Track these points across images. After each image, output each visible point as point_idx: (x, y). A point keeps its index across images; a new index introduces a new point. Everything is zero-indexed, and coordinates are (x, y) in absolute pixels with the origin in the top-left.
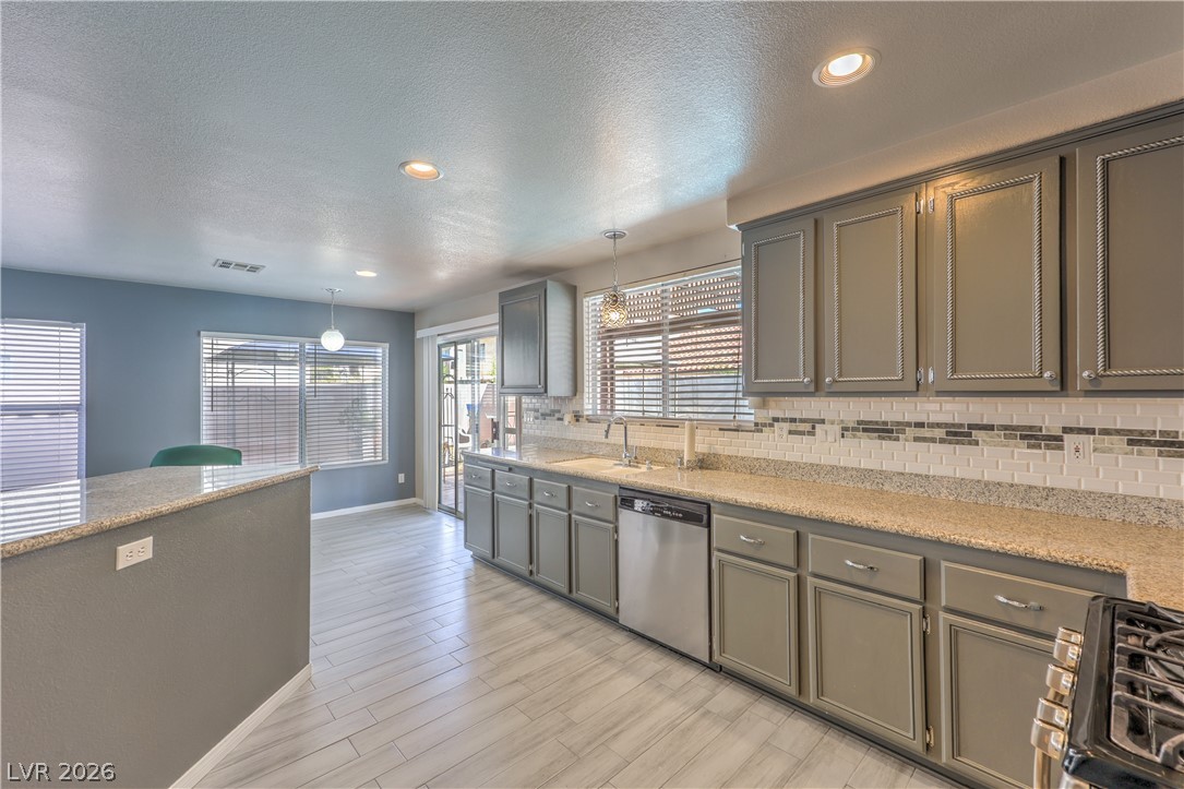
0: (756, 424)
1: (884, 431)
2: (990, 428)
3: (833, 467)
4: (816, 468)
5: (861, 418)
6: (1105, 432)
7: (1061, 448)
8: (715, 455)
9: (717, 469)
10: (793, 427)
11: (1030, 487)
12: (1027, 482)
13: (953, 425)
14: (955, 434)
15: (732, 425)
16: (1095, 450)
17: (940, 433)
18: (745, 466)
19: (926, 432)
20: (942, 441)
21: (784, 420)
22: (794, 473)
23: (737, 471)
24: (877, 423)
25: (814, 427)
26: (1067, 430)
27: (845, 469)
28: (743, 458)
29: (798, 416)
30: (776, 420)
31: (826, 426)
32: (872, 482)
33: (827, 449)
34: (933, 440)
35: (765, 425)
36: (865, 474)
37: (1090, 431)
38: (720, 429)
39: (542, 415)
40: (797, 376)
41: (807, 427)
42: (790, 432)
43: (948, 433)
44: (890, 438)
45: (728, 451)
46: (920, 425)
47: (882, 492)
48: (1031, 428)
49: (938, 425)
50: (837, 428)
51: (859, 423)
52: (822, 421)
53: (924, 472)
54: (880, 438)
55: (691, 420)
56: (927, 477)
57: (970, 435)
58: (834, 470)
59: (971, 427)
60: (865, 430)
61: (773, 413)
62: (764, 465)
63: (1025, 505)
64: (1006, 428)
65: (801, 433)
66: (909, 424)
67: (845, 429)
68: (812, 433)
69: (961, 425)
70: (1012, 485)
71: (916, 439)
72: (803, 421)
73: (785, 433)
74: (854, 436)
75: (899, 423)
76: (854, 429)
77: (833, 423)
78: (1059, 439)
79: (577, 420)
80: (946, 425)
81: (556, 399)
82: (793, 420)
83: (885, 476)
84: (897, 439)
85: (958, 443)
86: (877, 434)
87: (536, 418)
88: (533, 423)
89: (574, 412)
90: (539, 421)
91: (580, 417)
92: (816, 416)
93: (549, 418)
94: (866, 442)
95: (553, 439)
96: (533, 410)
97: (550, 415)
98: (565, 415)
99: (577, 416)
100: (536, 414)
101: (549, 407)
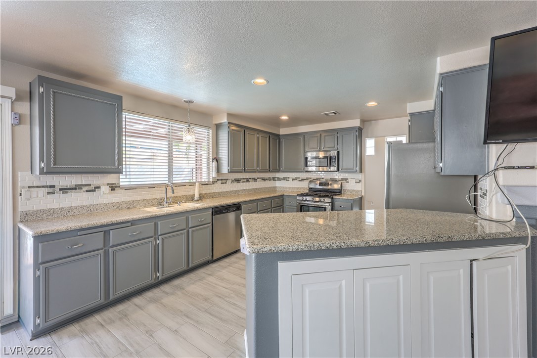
0: (213, 182)
1: (238, 181)
2: (251, 179)
3: (230, 191)
4: (227, 192)
5: (235, 178)
11: (255, 189)
15: (206, 182)
16: (259, 181)
17: (245, 180)
21: (220, 180)
22: (223, 195)
23: (208, 198)
25: (226, 181)
27: (233, 191)
28: (210, 193)
29: (223, 178)
30: (218, 180)
33: (230, 187)
34: (245, 182)
35: (215, 182)
36: (236, 191)
37: (259, 178)
38: (202, 185)
39: (60, 189)
42: (221, 183)
45: (204, 192)
46: (243, 179)
47: (238, 195)
50: (231, 181)
52: (228, 179)
53: (244, 189)
54: (238, 183)
60: (235, 181)
61: (217, 178)
65: (224, 183)
68: (226, 183)
69: (248, 178)
70: (253, 189)
71: (243, 182)
72: (224, 180)
74: (234, 183)
75: (241, 179)
78: (257, 180)
79: (114, 190)
82: (222, 180)
83: (239, 191)
84: (240, 182)
87: (49, 193)
88: (44, 198)
89: (108, 184)
90: (56, 195)
91: (116, 187)
92: (226, 178)
93: (74, 191)
94: (236, 184)
95: (82, 207)
96: (43, 187)
97: (75, 189)
98: (99, 187)
99: (113, 187)
100: (51, 190)
101: (73, 183)
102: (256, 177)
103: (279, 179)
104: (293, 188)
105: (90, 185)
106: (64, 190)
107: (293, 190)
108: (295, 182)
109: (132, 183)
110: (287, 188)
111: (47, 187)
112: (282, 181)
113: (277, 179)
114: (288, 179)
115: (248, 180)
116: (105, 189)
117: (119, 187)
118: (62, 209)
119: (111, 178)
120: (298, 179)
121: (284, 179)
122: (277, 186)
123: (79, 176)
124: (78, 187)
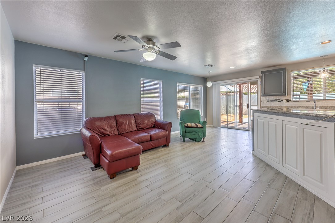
87: (268, 102)
88: (266, 103)
89: (286, 100)
90: (270, 102)
93: (274, 101)
98: (283, 101)
99: (288, 101)
100: (268, 101)
101: (274, 99)
105: (279, 100)
106: (272, 101)
111: (267, 100)
116: (285, 101)
117: (291, 100)
118: (271, 107)
119: (287, 98)
123: (276, 96)
124: (276, 100)
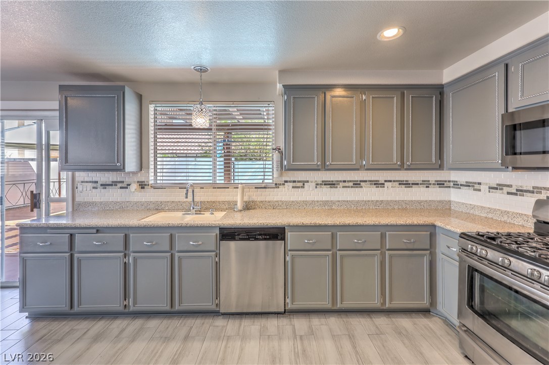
0: (276, 184)
1: (332, 184)
2: (366, 181)
3: (312, 201)
4: (305, 203)
5: (324, 180)
6: (394, 181)
7: (384, 187)
8: (253, 202)
9: (254, 209)
10: (294, 184)
11: (377, 201)
12: (376, 199)
13: (355, 181)
14: (356, 184)
15: (263, 185)
16: (392, 187)
17: (351, 184)
18: (270, 205)
19: (346, 184)
20: (352, 187)
21: (290, 182)
22: (295, 206)
23: (266, 208)
24: (329, 181)
25: (304, 184)
26: (386, 181)
27: (318, 201)
28: (269, 202)
29: (296, 180)
30: (286, 182)
31: (309, 184)
32: (327, 205)
33: (311, 194)
34: (349, 187)
35: (280, 184)
36: (325, 203)
37: (390, 181)
38: (256, 188)
39: (102, 185)
40: (313, 161)
41: (300, 184)
42: (293, 187)
43: (354, 184)
44: (334, 187)
45: (259, 199)
46: (344, 181)
47: (332, 209)
48: (377, 181)
49: (351, 181)
50: (314, 184)
51: (323, 182)
52: (308, 182)
53: (346, 200)
54: (331, 187)
55: (241, 184)
56: (347, 201)
57: (360, 184)
58: (313, 202)
59: (361, 181)
60: (325, 184)
61: (284, 179)
62: (280, 204)
63: (376, 207)
64: (370, 181)
65: (298, 187)
66: (341, 181)
67: (317, 184)
68: (303, 187)
69: (358, 181)
70: (372, 201)
71: (343, 187)
72: (299, 182)
73: (291, 187)
74: (321, 187)
75: (337, 181)
76: (321, 184)
77: (312, 182)
78: (383, 184)
79: (143, 188)
80: (353, 181)
81: (129, 173)
82: (294, 182)
83: (333, 202)
84: (337, 187)
85: (357, 187)
86: (329, 186)
87: (94, 188)
88: (90, 192)
89: (138, 182)
90: (98, 190)
91: (146, 185)
92: (305, 179)
93: (110, 187)
94: (326, 189)
95: (116, 203)
96: (90, 182)
97: (112, 185)
98: (130, 185)
99: (142, 185)
100: (95, 185)
101: (111, 180)
102: (382, 180)
103: (457, 185)
104: (490, 210)
105: (122, 182)
106: (104, 186)
107: (490, 216)
108: (497, 195)
109: (164, 182)
110: (474, 207)
111: (93, 182)
112: (464, 190)
113: (452, 184)
114: (477, 186)
115: (357, 184)
116: (134, 187)
117: (148, 185)
118: (101, 203)
119: (141, 177)
120: (506, 189)
121: (468, 185)
122: (452, 199)
124: (114, 184)
